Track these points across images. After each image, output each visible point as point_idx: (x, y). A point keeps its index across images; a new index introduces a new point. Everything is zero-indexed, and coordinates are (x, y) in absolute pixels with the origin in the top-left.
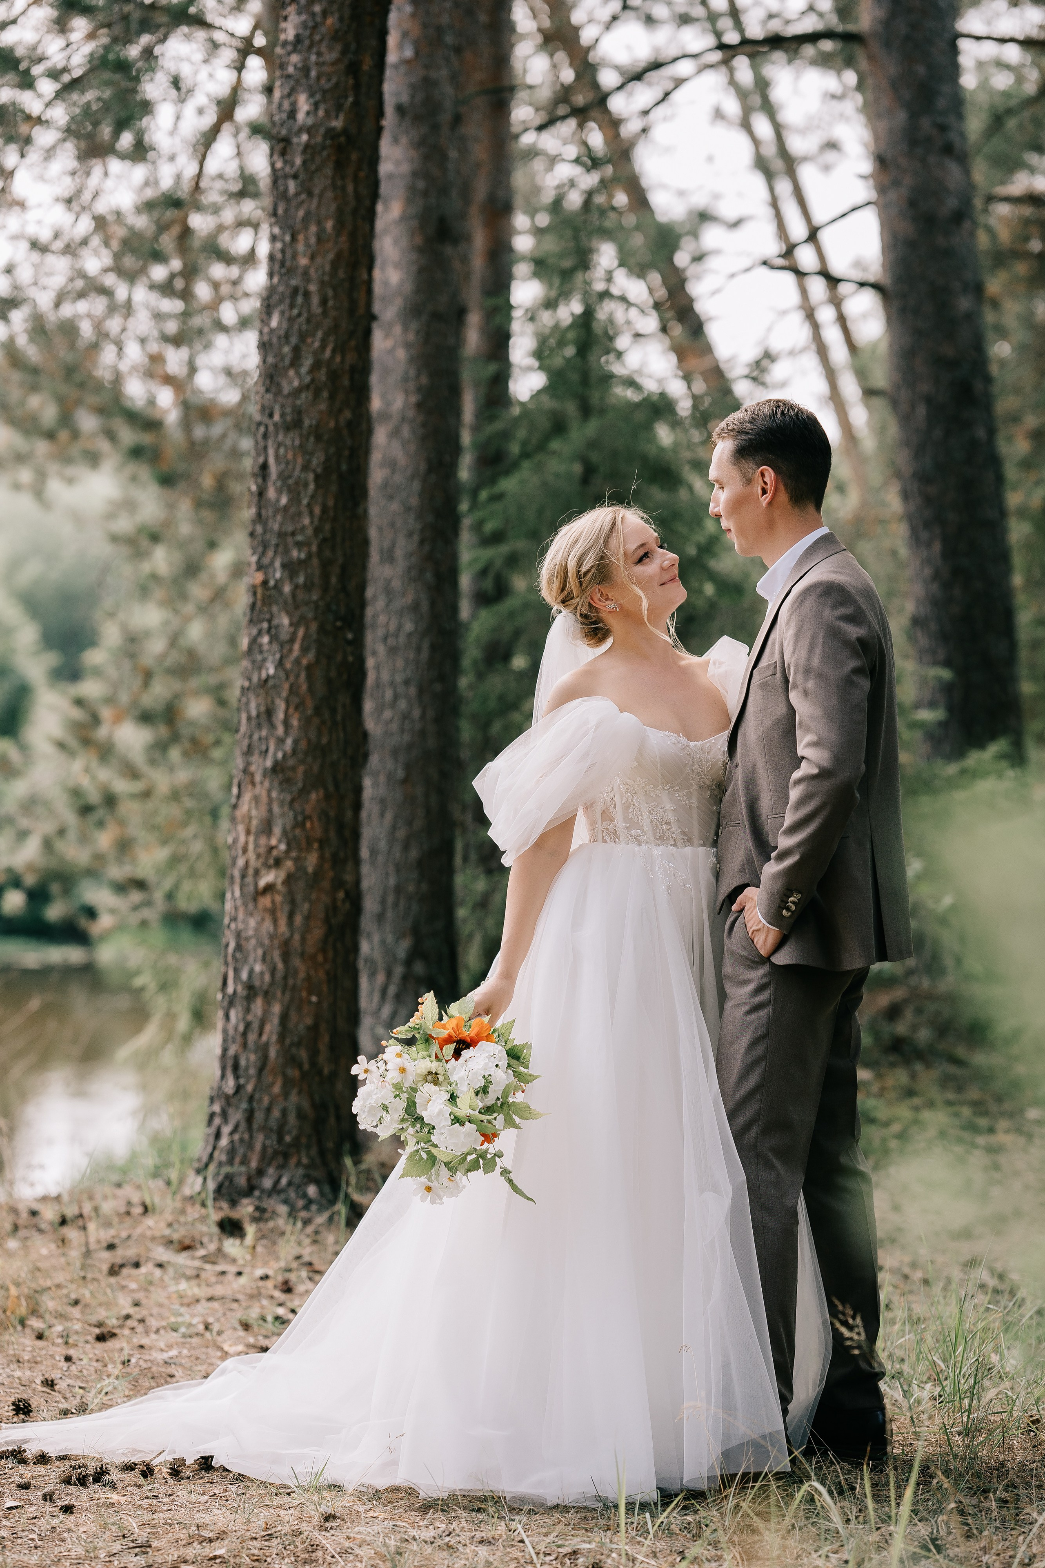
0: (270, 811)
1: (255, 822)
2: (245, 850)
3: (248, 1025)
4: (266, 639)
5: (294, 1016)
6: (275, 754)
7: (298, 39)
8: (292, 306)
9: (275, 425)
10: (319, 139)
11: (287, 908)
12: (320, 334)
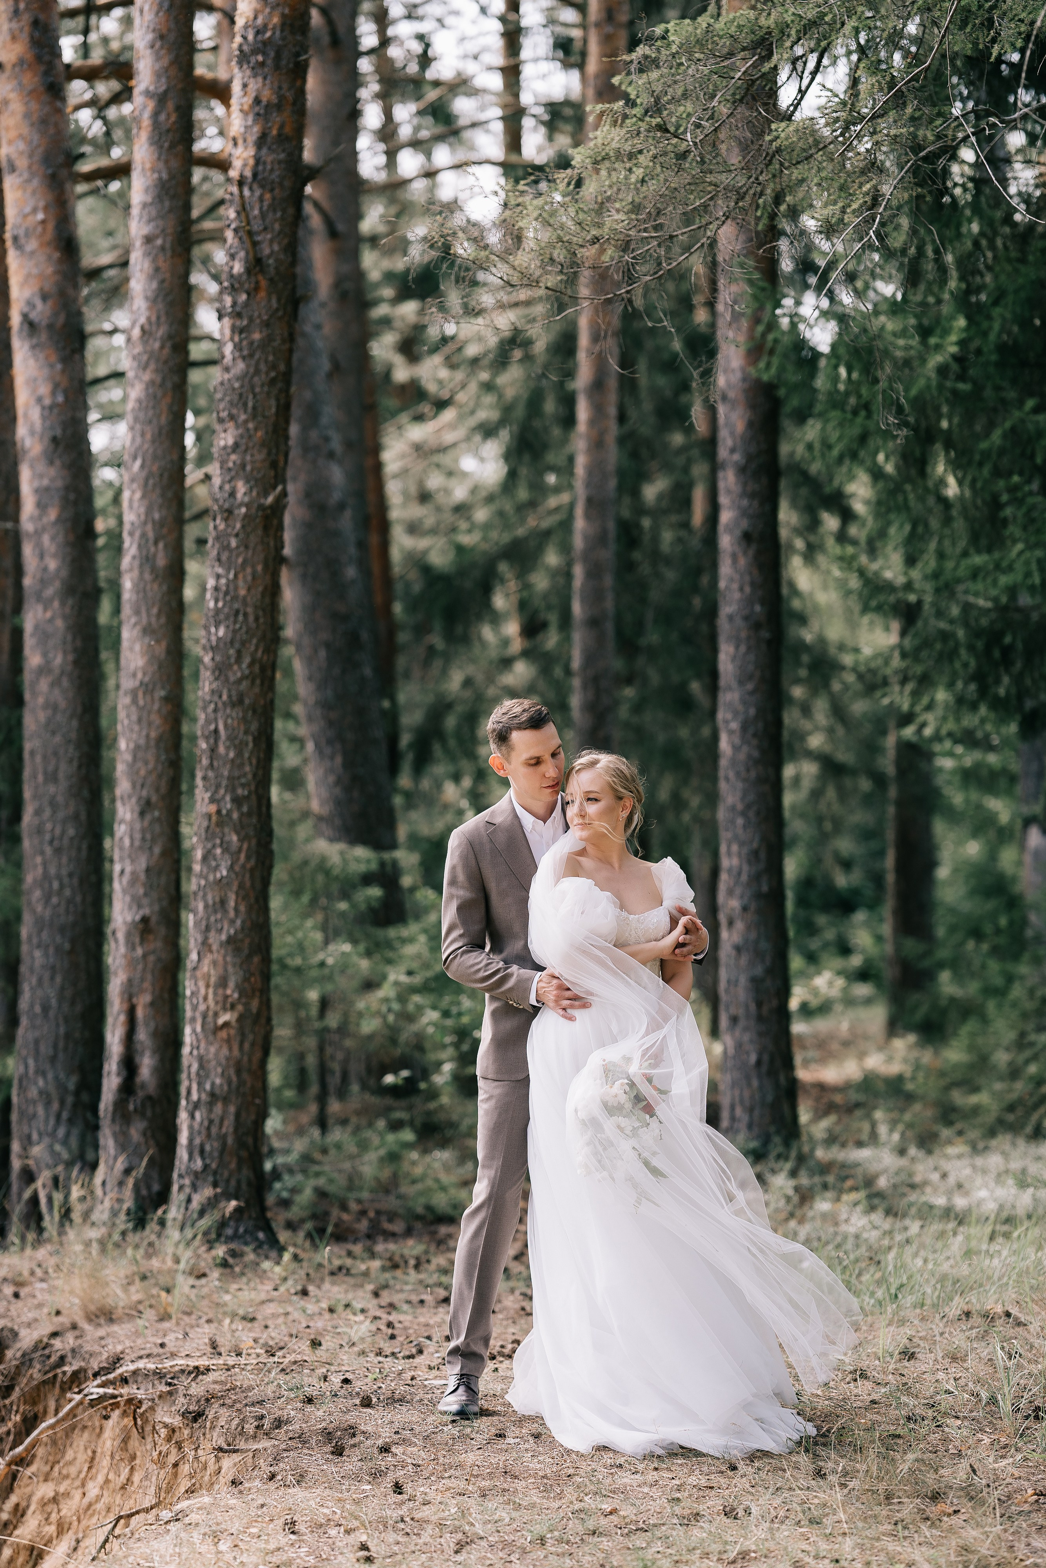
0: (226, 970)
1: (213, 980)
2: (205, 999)
3: (211, 1122)
4: (218, 851)
5: (244, 1114)
6: (229, 930)
7: (236, 445)
8: (235, 622)
9: (224, 704)
10: (253, 511)
11: (238, 1039)
12: (254, 641)
